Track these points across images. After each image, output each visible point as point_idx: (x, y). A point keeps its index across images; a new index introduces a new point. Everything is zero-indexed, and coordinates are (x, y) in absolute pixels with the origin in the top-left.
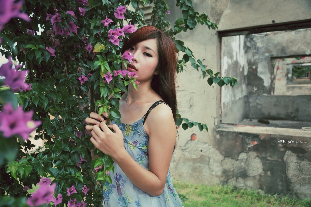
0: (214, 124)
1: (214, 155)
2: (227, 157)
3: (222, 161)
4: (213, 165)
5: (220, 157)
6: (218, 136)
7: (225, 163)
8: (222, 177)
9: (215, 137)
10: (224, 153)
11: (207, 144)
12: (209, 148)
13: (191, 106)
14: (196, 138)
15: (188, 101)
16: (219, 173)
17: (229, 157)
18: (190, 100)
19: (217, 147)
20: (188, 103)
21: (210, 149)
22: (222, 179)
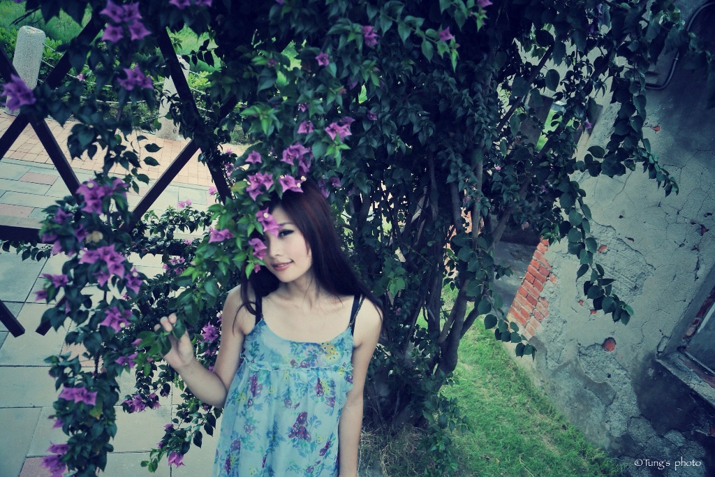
0: (658, 347)
1: (625, 398)
2: (646, 418)
3: (632, 417)
4: (615, 412)
5: (633, 409)
6: (651, 372)
7: (636, 426)
8: (616, 442)
9: (645, 369)
10: (644, 406)
11: (625, 372)
12: (624, 381)
13: (635, 287)
14: (613, 349)
15: (635, 276)
16: (617, 434)
17: (650, 420)
18: (639, 277)
19: (638, 388)
20: (632, 279)
21: (625, 383)
22: (616, 446)
